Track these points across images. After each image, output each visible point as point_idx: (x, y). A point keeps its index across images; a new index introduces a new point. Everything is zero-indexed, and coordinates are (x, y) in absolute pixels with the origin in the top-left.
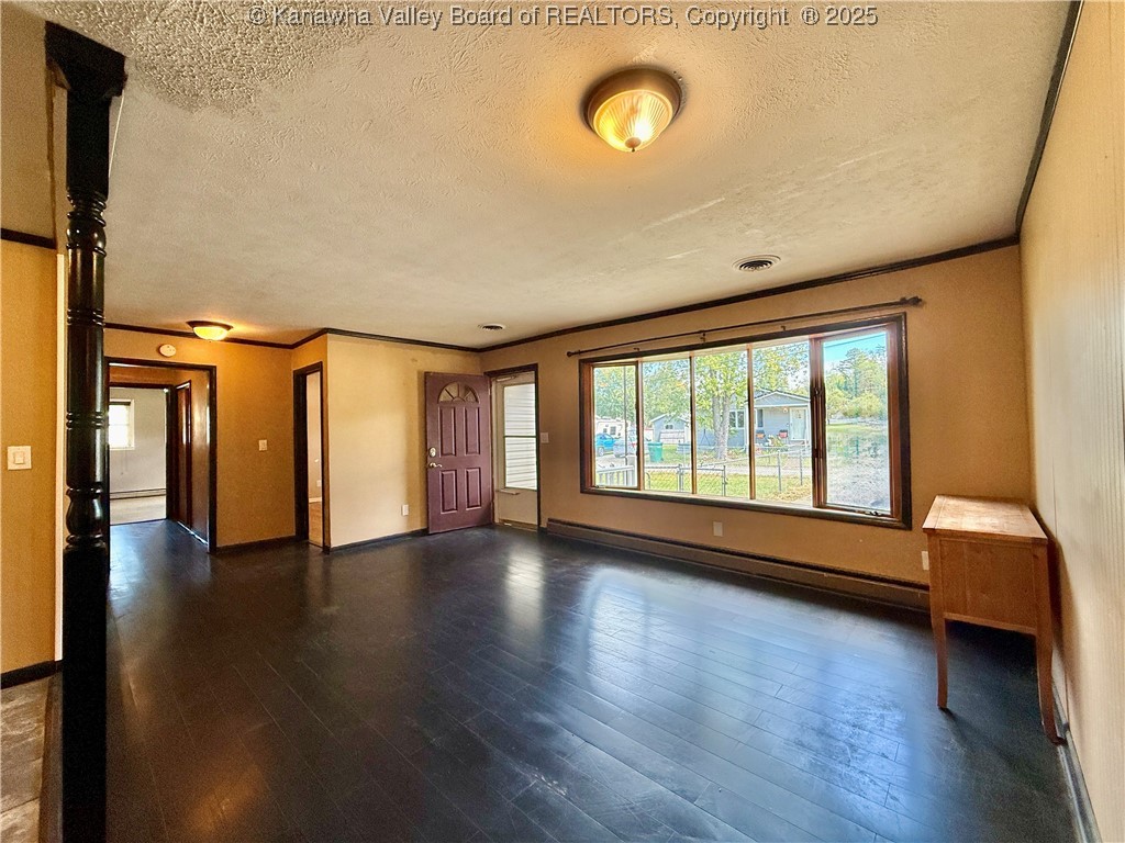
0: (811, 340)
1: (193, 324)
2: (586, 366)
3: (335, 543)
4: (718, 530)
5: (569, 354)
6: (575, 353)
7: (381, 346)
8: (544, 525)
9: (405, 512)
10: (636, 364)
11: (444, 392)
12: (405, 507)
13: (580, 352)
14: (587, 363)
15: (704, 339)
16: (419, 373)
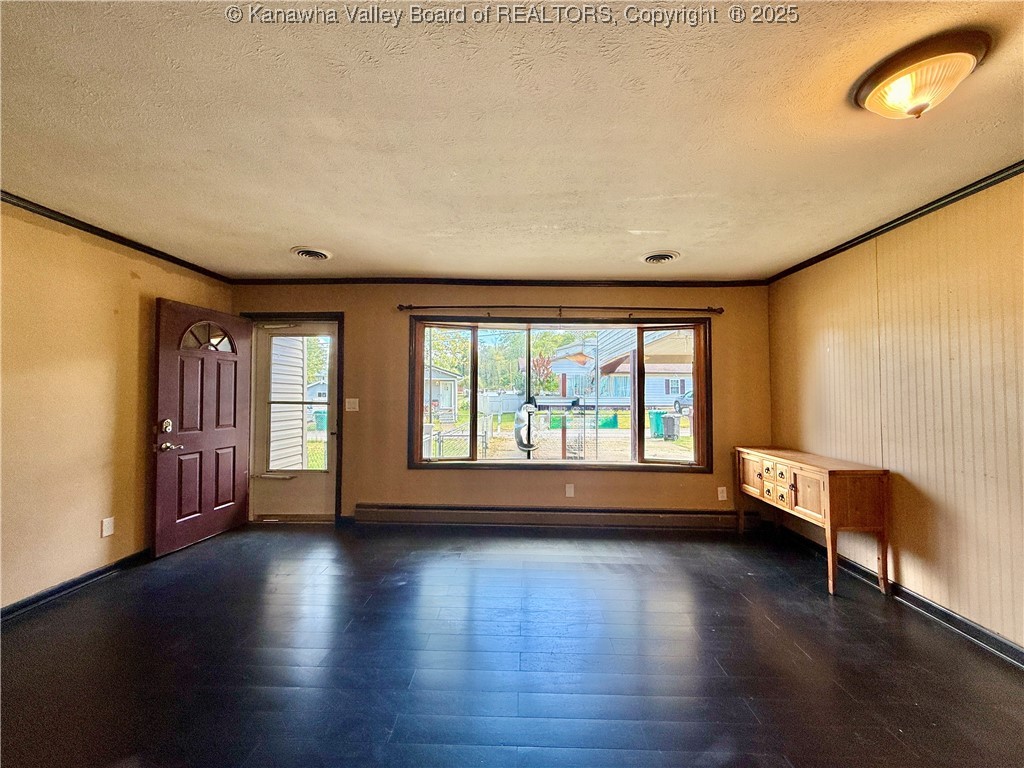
0: (638, 328)
2: (418, 325)
4: (570, 491)
5: (401, 308)
6: (407, 308)
8: (346, 512)
9: (108, 531)
10: (474, 329)
11: (187, 335)
12: (108, 523)
13: (410, 308)
14: (419, 320)
15: (560, 314)
16: (142, 298)
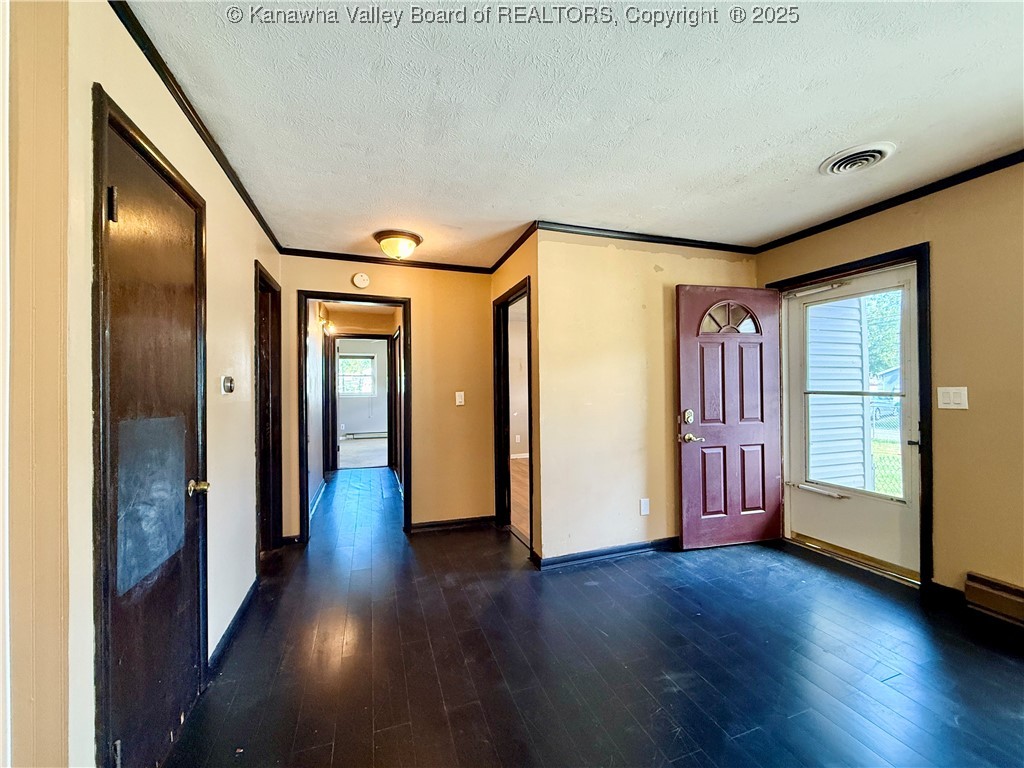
1: (380, 236)
3: (548, 552)
7: (613, 247)
9: (645, 511)
11: (707, 319)
12: (645, 502)
